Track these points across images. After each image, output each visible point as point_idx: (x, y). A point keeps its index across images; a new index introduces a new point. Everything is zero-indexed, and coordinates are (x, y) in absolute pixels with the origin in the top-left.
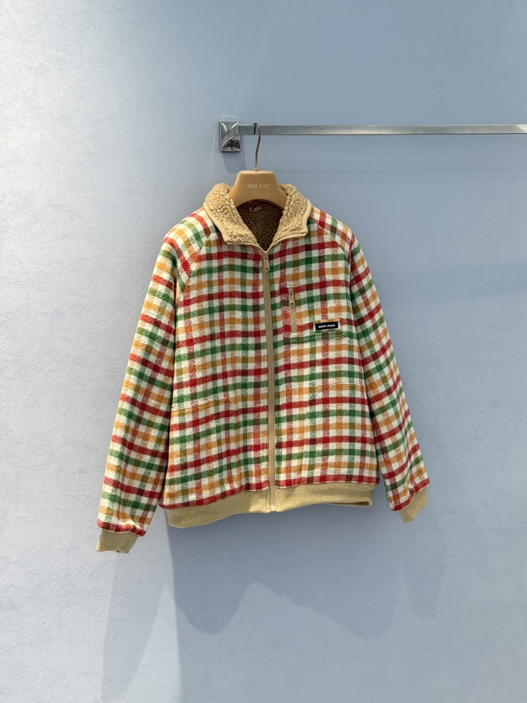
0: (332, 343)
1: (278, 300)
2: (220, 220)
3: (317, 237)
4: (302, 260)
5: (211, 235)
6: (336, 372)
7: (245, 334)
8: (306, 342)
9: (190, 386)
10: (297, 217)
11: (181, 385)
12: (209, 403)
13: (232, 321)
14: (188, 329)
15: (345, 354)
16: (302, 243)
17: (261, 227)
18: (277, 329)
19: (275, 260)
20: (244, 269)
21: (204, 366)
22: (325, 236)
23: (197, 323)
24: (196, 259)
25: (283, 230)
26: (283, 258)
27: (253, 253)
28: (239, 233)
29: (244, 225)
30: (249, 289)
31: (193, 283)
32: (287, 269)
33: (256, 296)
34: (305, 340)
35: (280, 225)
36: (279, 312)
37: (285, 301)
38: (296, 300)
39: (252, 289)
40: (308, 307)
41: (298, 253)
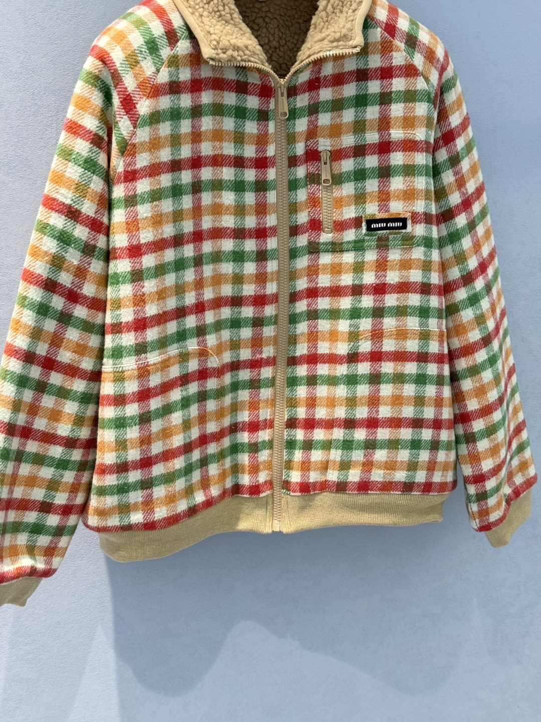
0: (394, 255)
1: (301, 172)
2: (197, 14)
3: (379, 56)
4: (349, 98)
5: (179, 44)
6: (398, 307)
7: (239, 234)
8: (348, 251)
9: (135, 331)
10: (344, 14)
11: (117, 328)
12: (170, 358)
13: (217, 210)
14: (132, 225)
15: (416, 276)
16: (350, 66)
17: (276, 31)
18: (297, 226)
19: (298, 98)
20: (241, 113)
21: (161, 295)
22: (394, 54)
23: (150, 215)
24: (148, 91)
25: (316, 39)
26: (314, 93)
27: (259, 82)
28: (233, 41)
29: (244, 26)
30: (250, 151)
31: (143, 140)
32: (321, 116)
33: (262, 163)
34: (345, 247)
35: (312, 27)
36: (302, 195)
37: (314, 174)
38: (334, 174)
39: (254, 152)
40: (355, 189)
41: (343, 84)
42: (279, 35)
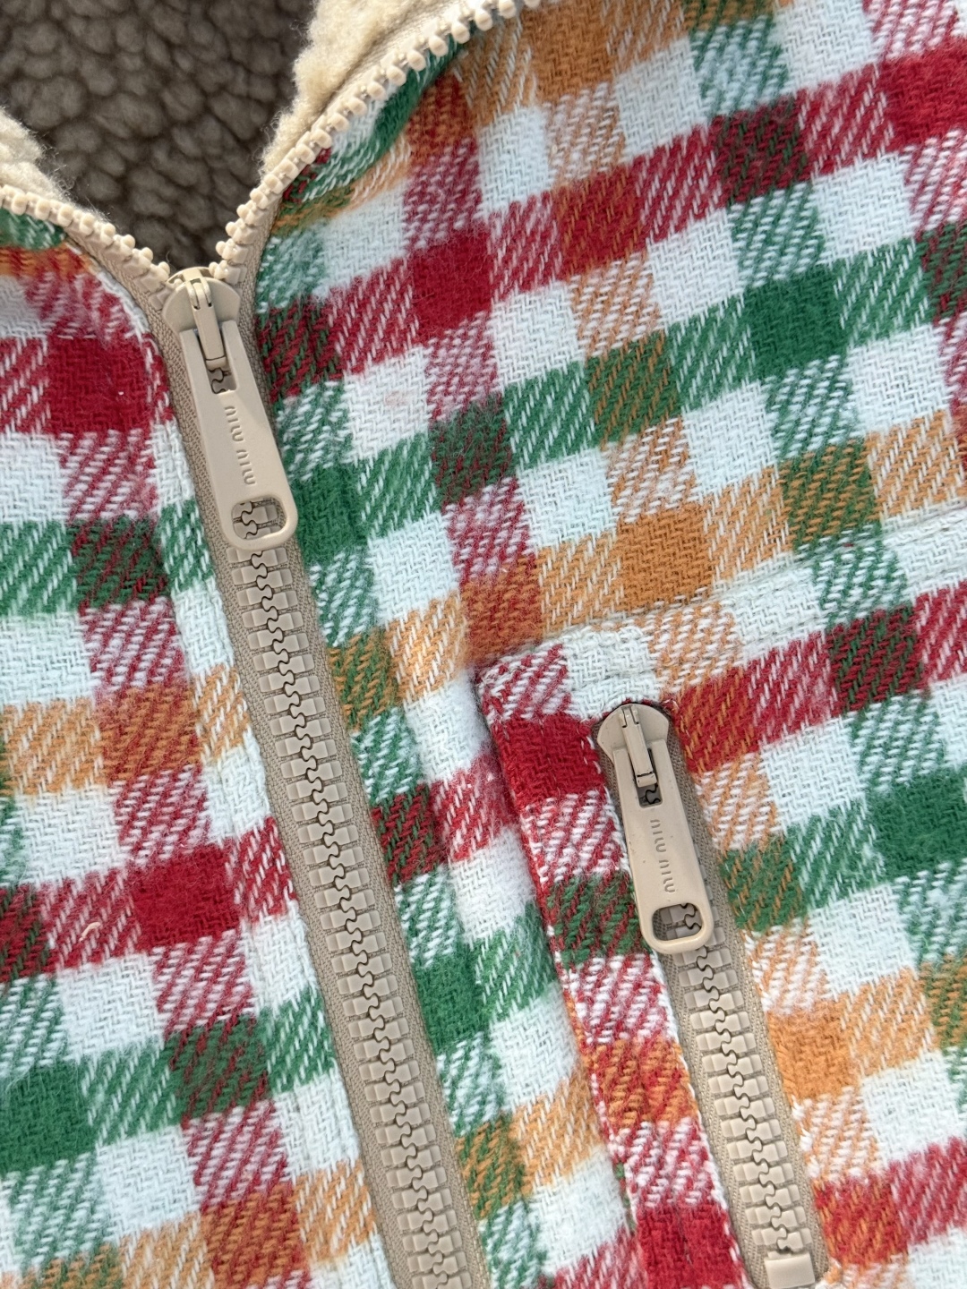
1: (487, 892)
19: (356, 390)
26: (456, 344)
27: (26, 328)
30: (70, 840)
32: (535, 484)
33: (184, 900)
36: (532, 1055)
37: (584, 885)
38: (730, 857)
39: (112, 830)
40: (912, 928)
41: (641, 246)
42: (147, 59)
